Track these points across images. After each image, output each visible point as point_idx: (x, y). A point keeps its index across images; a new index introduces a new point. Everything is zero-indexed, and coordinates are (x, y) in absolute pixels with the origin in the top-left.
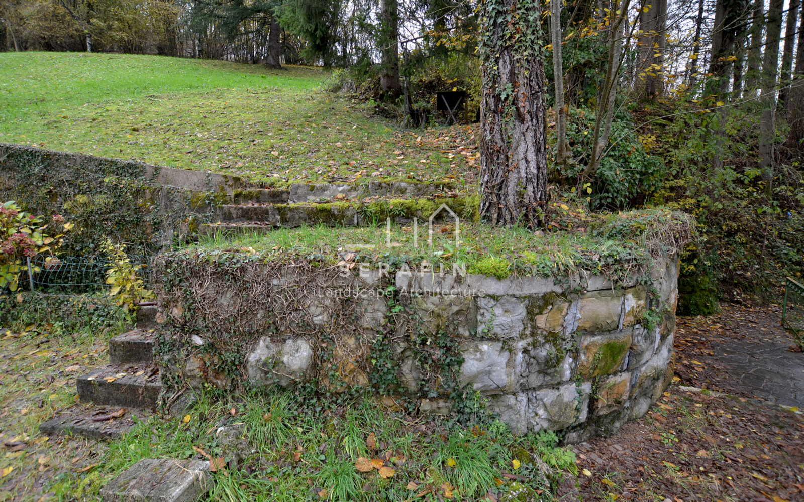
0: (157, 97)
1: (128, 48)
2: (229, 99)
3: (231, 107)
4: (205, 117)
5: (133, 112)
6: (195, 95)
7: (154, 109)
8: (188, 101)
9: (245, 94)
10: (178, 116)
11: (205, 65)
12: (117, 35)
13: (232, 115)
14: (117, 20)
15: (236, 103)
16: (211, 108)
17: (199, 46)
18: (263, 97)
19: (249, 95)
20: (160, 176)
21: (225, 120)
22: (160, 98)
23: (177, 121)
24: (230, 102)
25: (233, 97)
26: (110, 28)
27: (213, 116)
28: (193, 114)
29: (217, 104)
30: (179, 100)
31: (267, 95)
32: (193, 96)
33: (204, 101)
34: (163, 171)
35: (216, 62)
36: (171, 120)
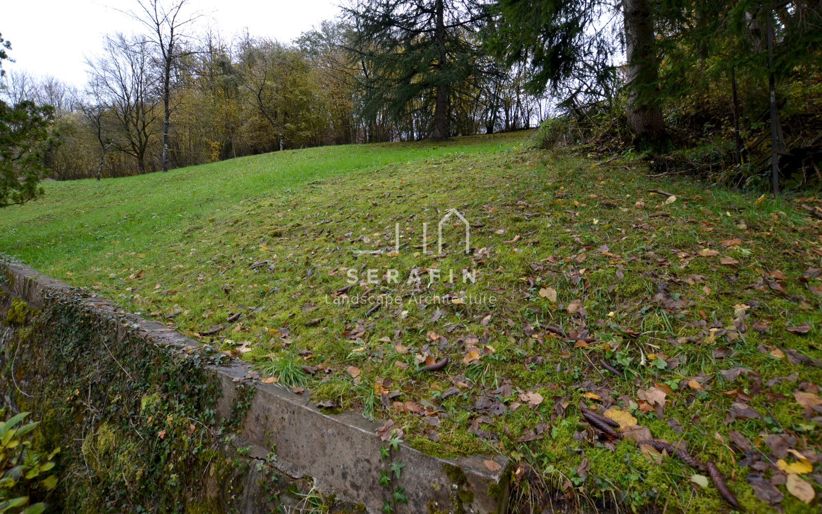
0: (320, 183)
1: (312, 143)
2: (406, 175)
3: (410, 185)
4: (375, 205)
5: (287, 204)
6: (363, 175)
7: (312, 198)
8: (355, 184)
9: (425, 167)
10: (338, 207)
11: (375, 147)
12: (303, 134)
13: (414, 198)
14: (304, 121)
15: (416, 179)
16: (383, 190)
17: (369, 132)
18: (450, 166)
19: (430, 166)
20: (252, 416)
21: (404, 207)
22: (324, 183)
23: (337, 215)
24: (408, 178)
25: (410, 172)
26: (299, 129)
27: (385, 201)
28: (359, 201)
29: (391, 184)
30: (343, 184)
31: (453, 164)
32: (360, 176)
33: (373, 181)
34: (259, 401)
35: (384, 143)
36: (330, 214)
